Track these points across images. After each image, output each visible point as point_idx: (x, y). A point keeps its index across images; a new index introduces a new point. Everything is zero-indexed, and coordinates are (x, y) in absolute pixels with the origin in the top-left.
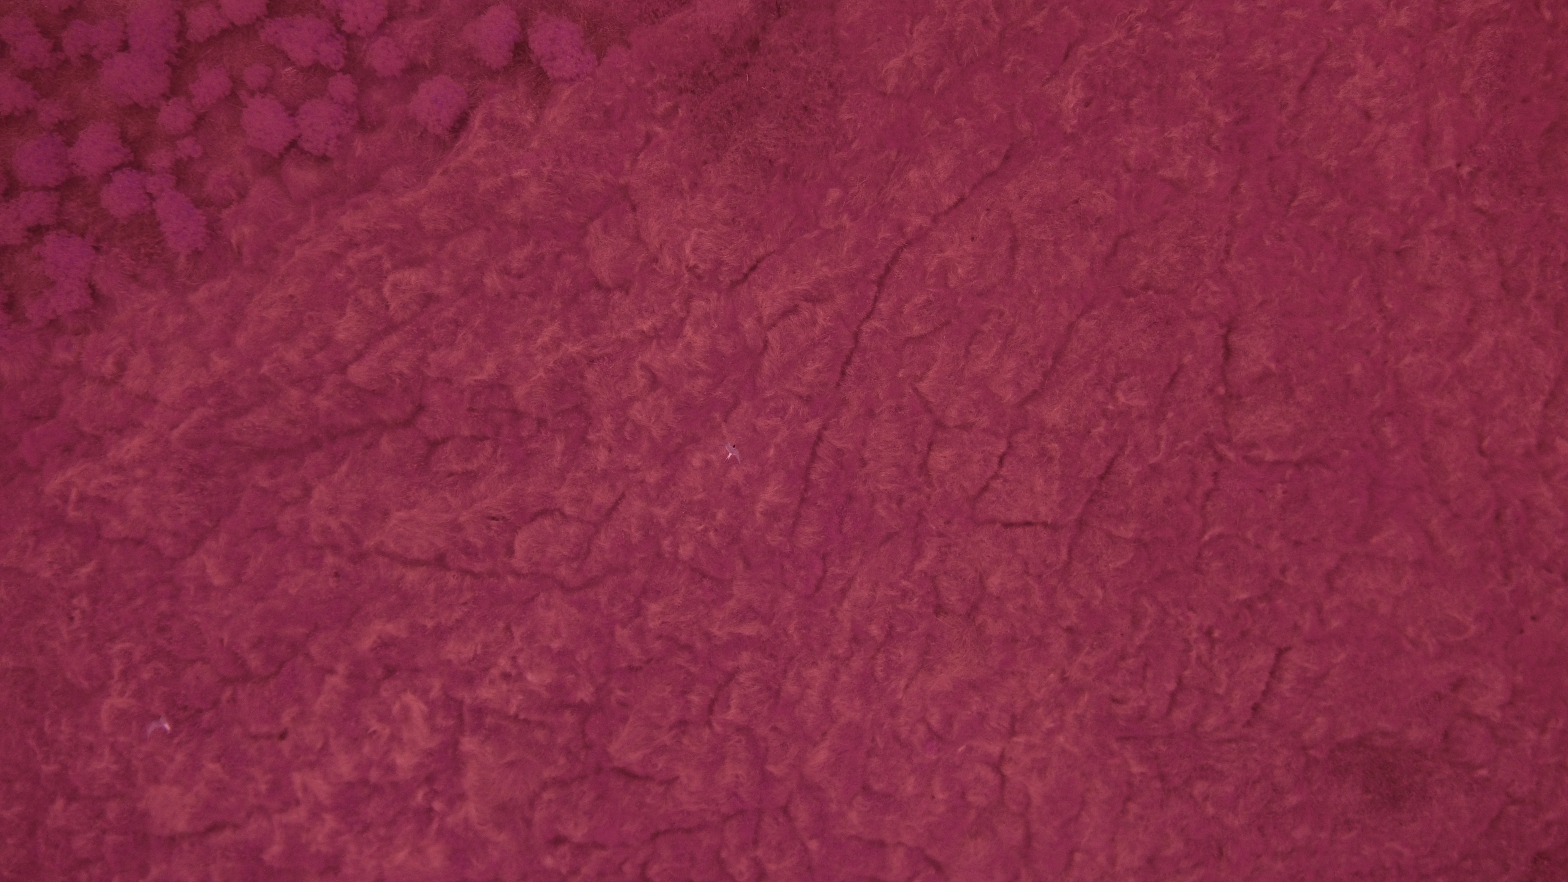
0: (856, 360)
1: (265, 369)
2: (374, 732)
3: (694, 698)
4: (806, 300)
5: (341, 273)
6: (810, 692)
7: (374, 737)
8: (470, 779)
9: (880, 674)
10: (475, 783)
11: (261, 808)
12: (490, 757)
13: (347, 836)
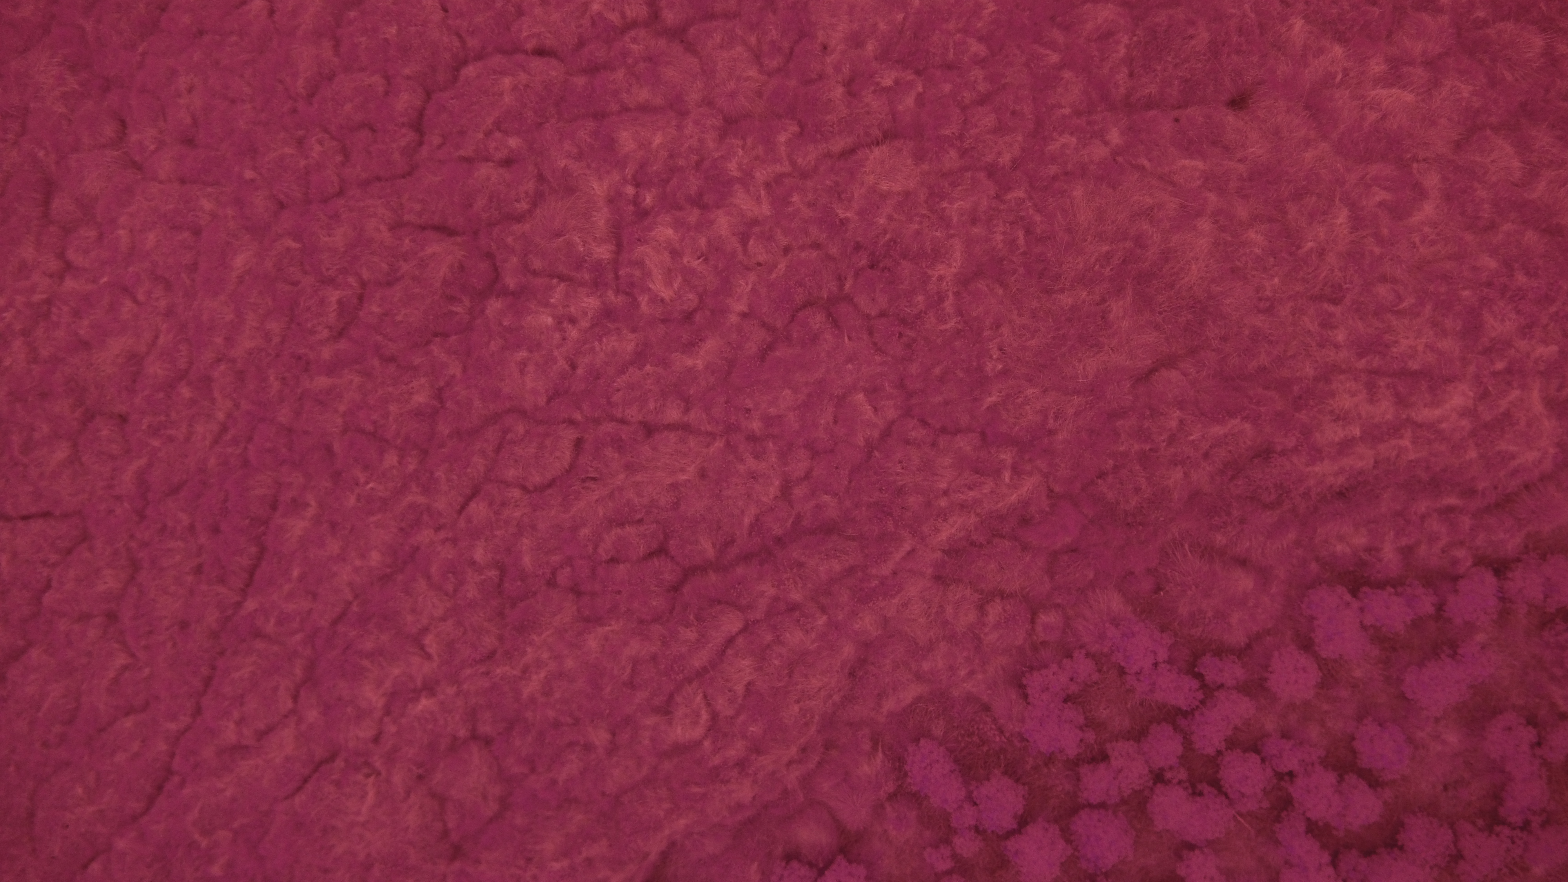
0: (198, 684)
2: (699, 258)
3: (375, 309)
4: (247, 747)
6: (255, 324)
9: (183, 348)
10: (595, 214)
11: (805, 175)
12: (578, 240)
13: (716, 155)
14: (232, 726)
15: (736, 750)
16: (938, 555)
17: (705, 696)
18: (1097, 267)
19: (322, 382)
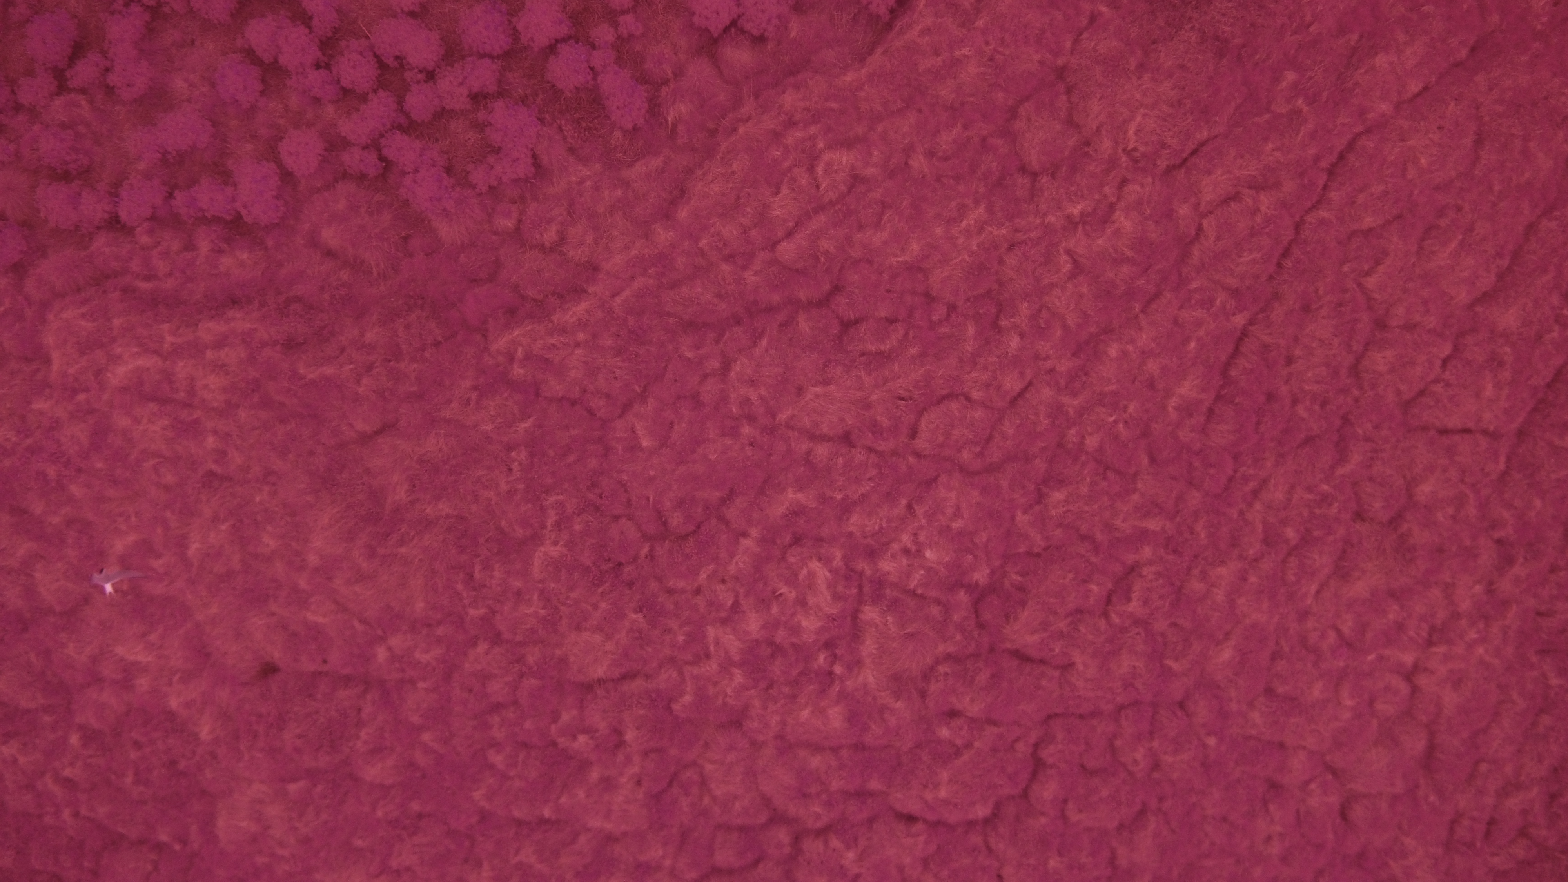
0: (1296, 252)
1: (704, 243)
2: (781, 595)
3: (1095, 588)
4: (1250, 187)
5: (778, 151)
6: (1215, 590)
7: (781, 599)
8: (869, 647)
9: (1291, 577)
10: (874, 651)
11: (672, 660)
12: (891, 626)
13: (753, 691)
14: (1263, 208)
15: (794, 136)
16: (591, 290)
17: (818, 187)
18: (412, 534)
19: (1153, 524)
